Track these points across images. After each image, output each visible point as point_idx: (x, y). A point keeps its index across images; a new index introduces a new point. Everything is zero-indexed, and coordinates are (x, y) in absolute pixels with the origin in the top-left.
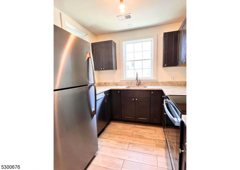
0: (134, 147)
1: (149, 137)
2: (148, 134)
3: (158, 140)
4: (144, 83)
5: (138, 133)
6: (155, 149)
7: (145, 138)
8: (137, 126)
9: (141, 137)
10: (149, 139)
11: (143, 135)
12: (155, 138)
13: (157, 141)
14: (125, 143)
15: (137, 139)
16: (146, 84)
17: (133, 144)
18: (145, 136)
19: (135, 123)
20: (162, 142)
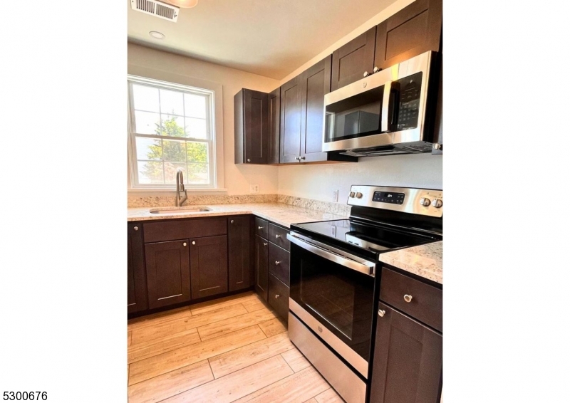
0: (226, 364)
1: (242, 325)
2: (234, 320)
3: (262, 322)
4: (196, 200)
5: (212, 325)
6: (270, 344)
7: (235, 332)
8: (196, 312)
9: (223, 333)
10: (245, 329)
11: (224, 328)
12: (253, 321)
13: (260, 325)
14: (197, 366)
15: (220, 341)
16: (200, 203)
17: (217, 357)
18: (233, 326)
19: (187, 307)
20: (271, 322)
